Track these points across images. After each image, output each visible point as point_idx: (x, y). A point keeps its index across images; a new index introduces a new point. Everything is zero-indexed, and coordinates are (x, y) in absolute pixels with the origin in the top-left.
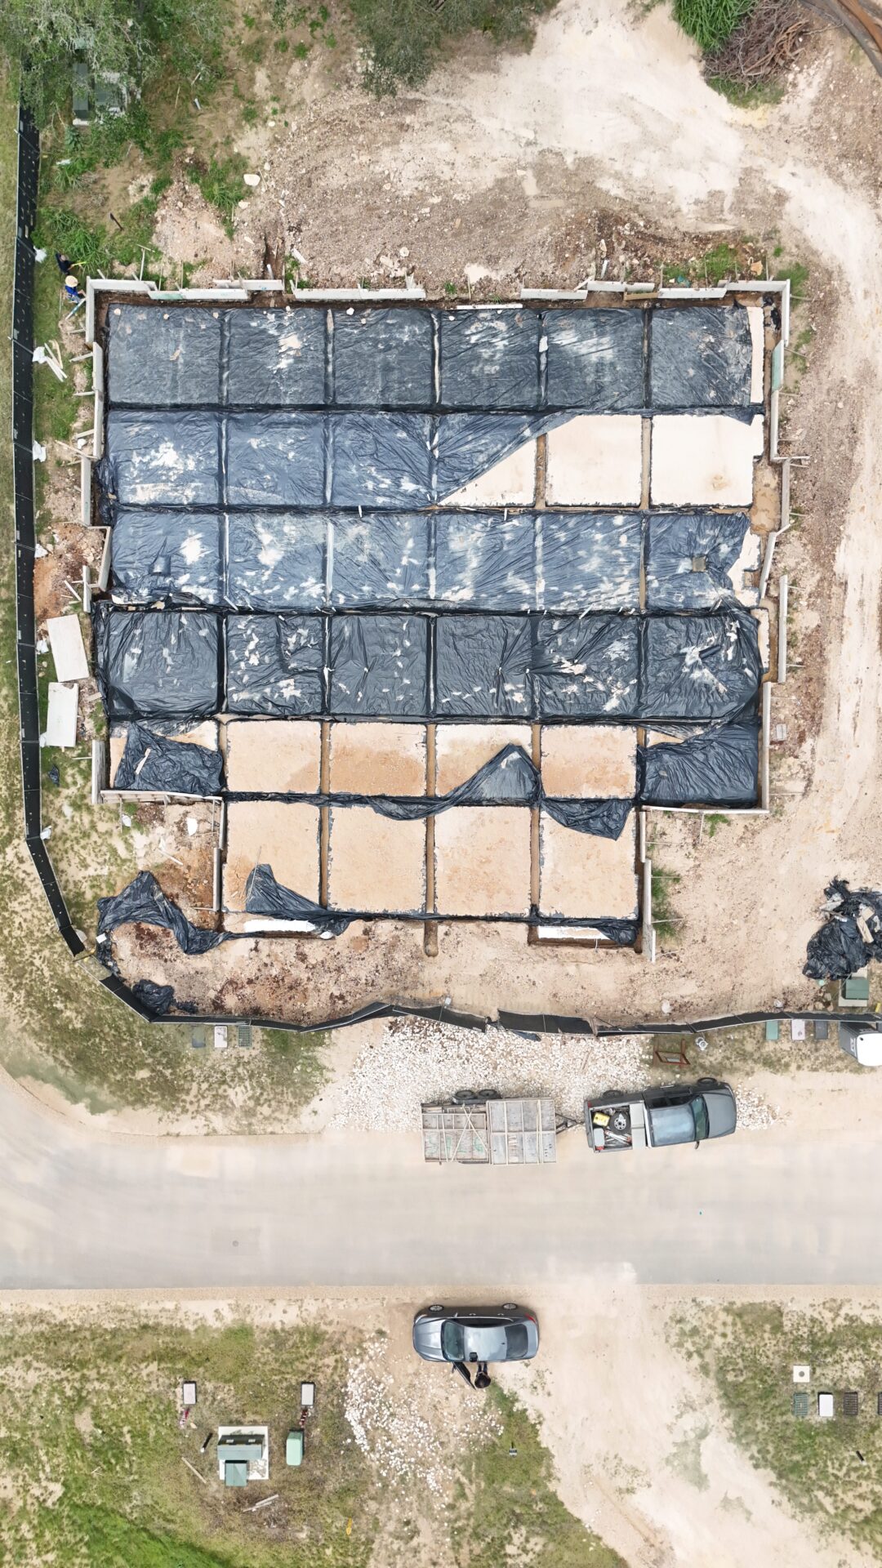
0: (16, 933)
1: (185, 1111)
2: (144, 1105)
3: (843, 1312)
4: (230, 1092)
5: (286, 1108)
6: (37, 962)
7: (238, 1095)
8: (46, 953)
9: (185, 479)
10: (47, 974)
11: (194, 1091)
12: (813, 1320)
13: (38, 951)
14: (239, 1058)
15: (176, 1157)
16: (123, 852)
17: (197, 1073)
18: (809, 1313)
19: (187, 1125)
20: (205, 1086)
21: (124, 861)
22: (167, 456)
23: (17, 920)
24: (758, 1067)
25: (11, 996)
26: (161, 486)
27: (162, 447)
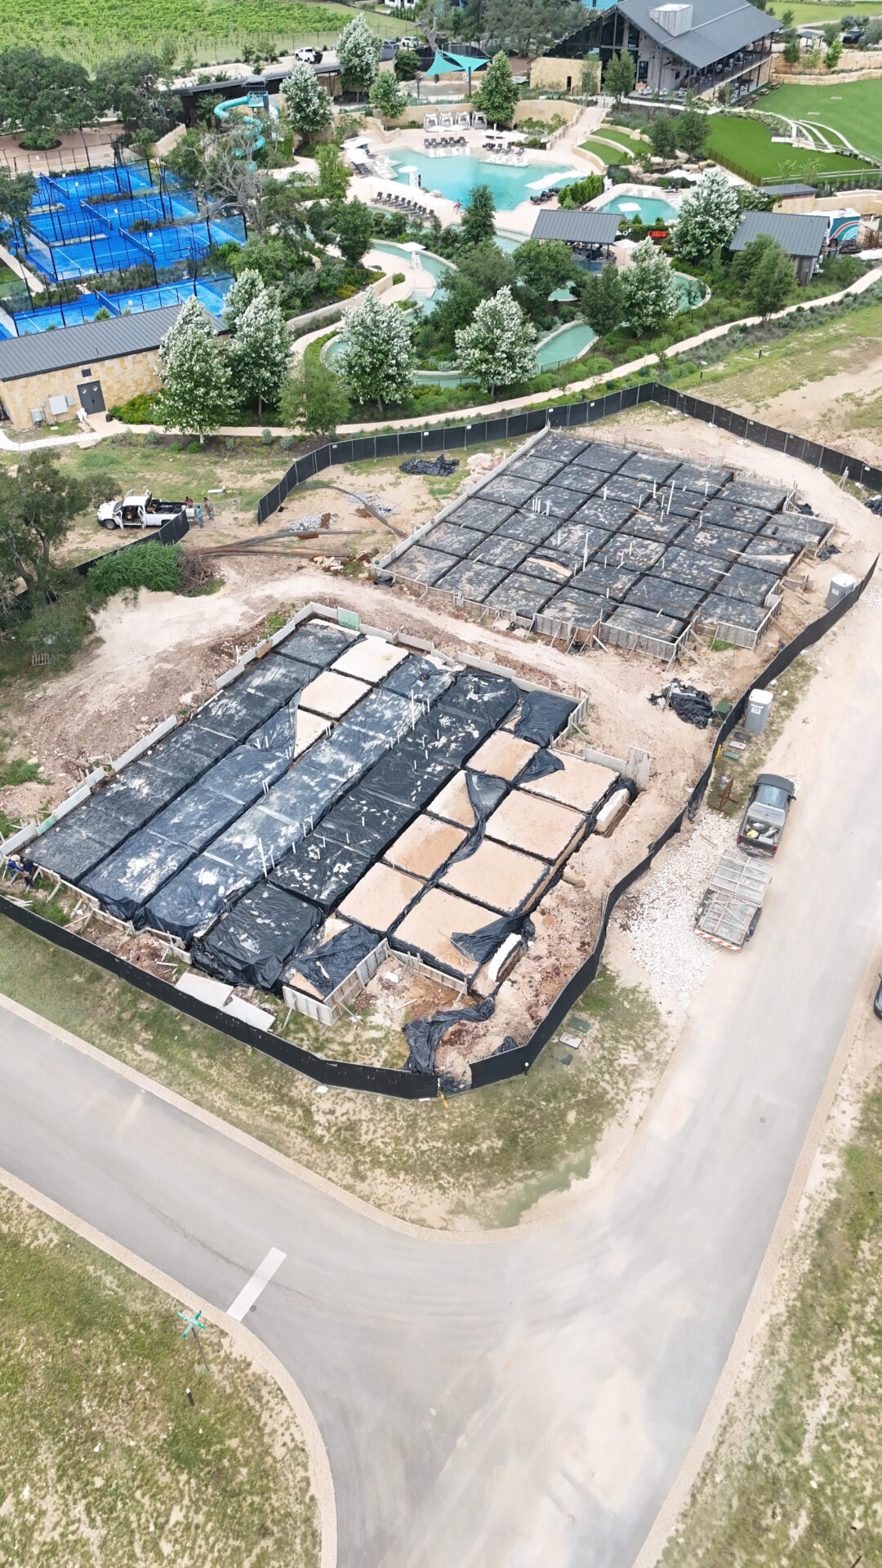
1: (622, 1102)
2: (601, 1130)
4: (622, 1062)
5: (656, 1030)
7: (627, 1057)
8: (421, 1135)
9: (161, 862)
10: (440, 1145)
11: (608, 1087)
13: (416, 1140)
14: (596, 1039)
15: (661, 1128)
16: (379, 1035)
19: (636, 1106)
21: (386, 1036)
22: (136, 865)
26: (153, 875)
27: (130, 864)
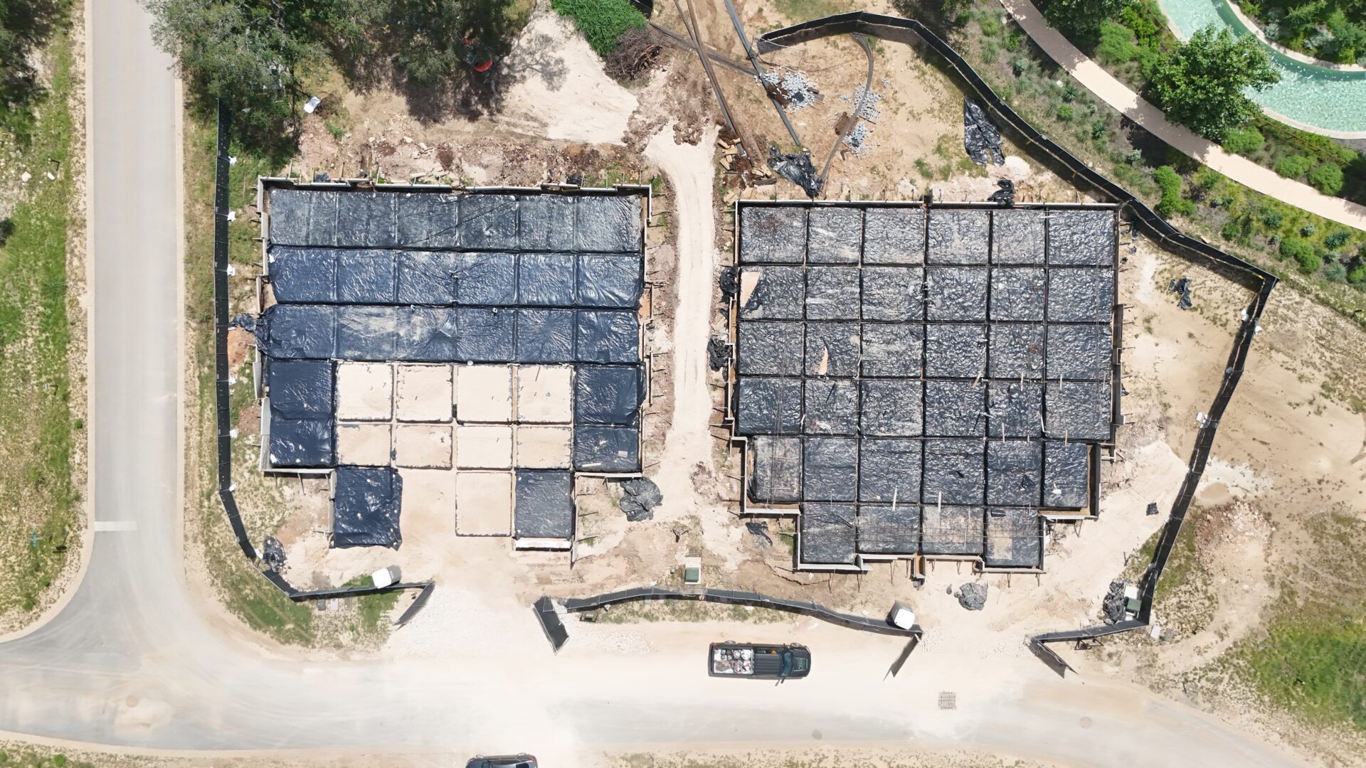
0: (216, 545)
1: (314, 647)
2: (290, 644)
3: (687, 758)
4: (341, 637)
6: (229, 562)
7: (345, 638)
8: (234, 556)
10: (234, 568)
12: (670, 763)
13: (229, 556)
14: (345, 617)
15: (309, 674)
16: (278, 499)
17: (321, 625)
18: (669, 759)
19: (315, 655)
20: (325, 633)
21: (279, 503)
23: (217, 537)
24: (641, 619)
25: (213, 581)
